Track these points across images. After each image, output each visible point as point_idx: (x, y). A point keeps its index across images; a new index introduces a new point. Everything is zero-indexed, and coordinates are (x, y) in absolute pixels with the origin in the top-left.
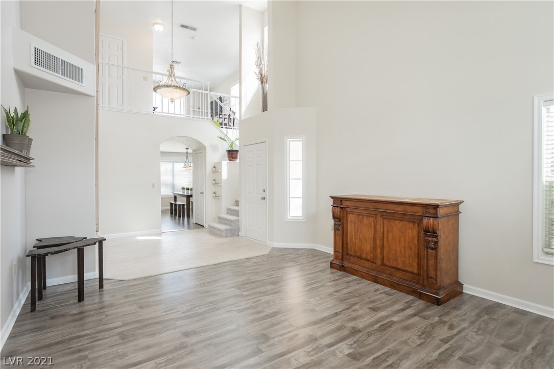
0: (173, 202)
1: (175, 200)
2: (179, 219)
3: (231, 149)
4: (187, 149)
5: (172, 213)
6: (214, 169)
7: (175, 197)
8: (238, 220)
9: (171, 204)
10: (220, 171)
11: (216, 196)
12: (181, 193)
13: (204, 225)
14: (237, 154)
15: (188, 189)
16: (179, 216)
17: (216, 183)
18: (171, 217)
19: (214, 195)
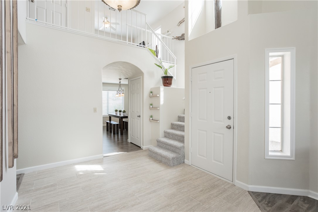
0: (109, 122)
1: (110, 120)
2: (114, 136)
3: (166, 75)
4: (120, 79)
5: (107, 130)
6: (151, 94)
7: (110, 118)
8: (184, 147)
9: (107, 123)
10: (158, 95)
11: (153, 120)
12: (115, 114)
13: (142, 146)
14: (171, 80)
15: (120, 111)
16: (114, 134)
17: (153, 107)
18: (108, 134)
19: (151, 119)
